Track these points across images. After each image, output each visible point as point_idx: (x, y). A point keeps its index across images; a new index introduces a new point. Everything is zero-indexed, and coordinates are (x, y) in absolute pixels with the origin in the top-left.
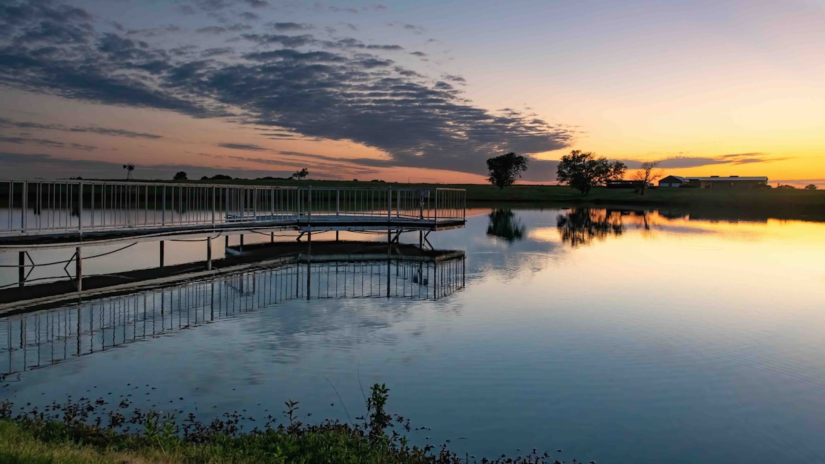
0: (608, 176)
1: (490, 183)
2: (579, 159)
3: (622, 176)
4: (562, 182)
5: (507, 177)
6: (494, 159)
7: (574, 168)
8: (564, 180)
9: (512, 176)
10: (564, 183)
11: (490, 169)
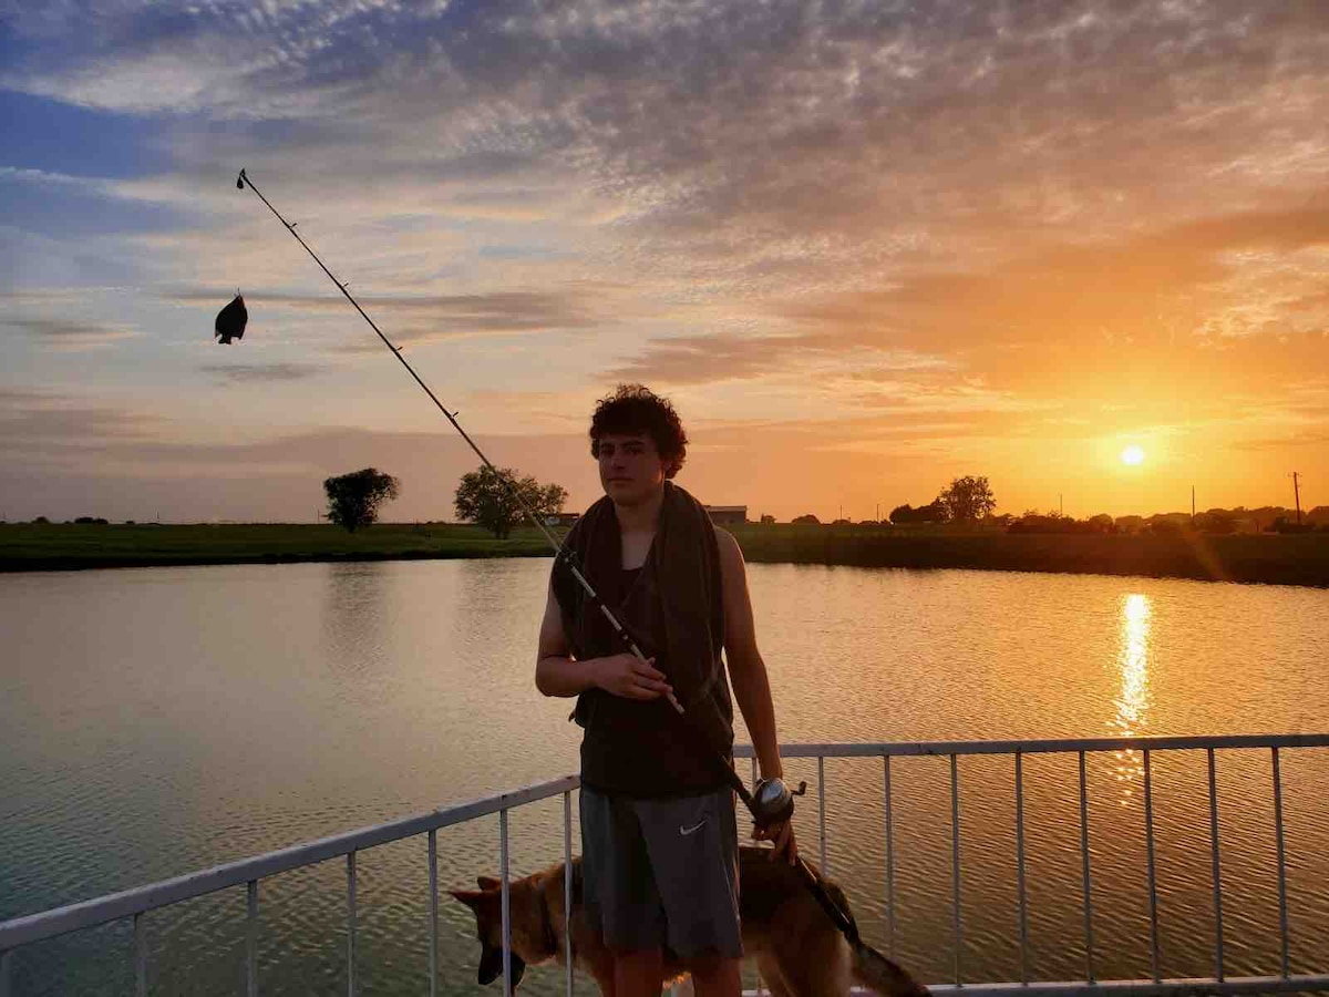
0: (540, 507)
1: (331, 522)
2: (491, 480)
3: (559, 509)
4: (463, 518)
5: (363, 511)
6: (337, 481)
7: (484, 493)
8: (467, 515)
9: (371, 509)
10: (467, 521)
11: (331, 496)
